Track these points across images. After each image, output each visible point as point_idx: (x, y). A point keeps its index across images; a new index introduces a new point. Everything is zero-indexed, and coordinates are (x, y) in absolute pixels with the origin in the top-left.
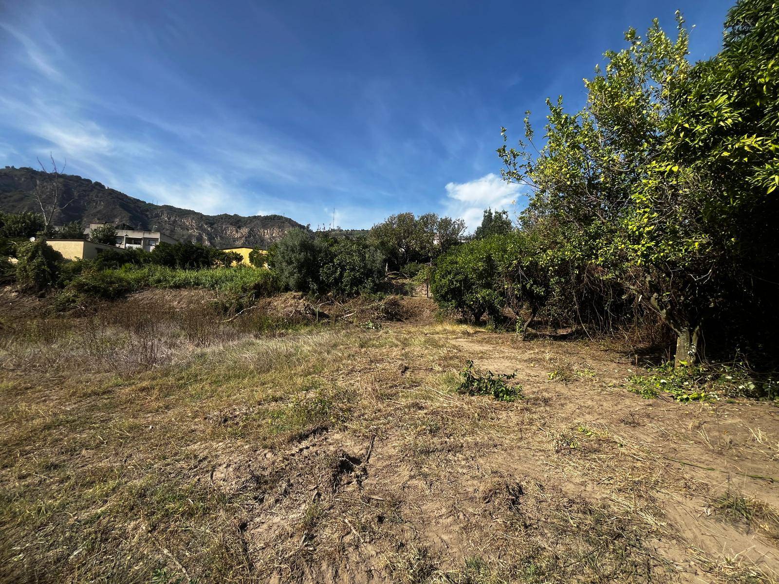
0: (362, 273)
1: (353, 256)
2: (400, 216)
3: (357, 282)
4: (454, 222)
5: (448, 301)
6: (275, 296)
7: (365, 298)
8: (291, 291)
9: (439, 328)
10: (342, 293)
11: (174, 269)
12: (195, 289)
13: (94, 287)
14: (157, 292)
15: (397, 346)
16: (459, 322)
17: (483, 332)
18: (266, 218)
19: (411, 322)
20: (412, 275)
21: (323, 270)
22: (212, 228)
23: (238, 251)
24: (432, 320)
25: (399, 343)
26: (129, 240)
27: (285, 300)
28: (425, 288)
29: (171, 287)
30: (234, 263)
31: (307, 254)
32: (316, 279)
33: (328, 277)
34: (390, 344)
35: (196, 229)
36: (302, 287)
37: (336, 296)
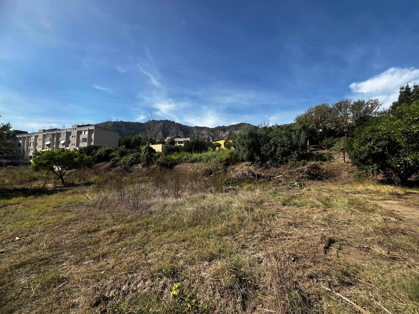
0: (289, 148)
1: (283, 137)
2: (317, 107)
3: (286, 154)
4: (367, 103)
5: (369, 164)
6: (237, 165)
7: (292, 164)
8: (245, 161)
9: (360, 187)
10: (276, 162)
11: (192, 153)
12: (200, 162)
13: (163, 163)
14: (185, 164)
15: (318, 207)
16: (382, 182)
17: (415, 193)
18: (237, 125)
19: (330, 181)
20: (329, 147)
21: (263, 148)
22: (213, 133)
23: (219, 142)
24: (350, 180)
25: (320, 204)
26: (180, 142)
27: (242, 167)
28: (341, 156)
29: (190, 162)
30: (217, 148)
31: (253, 139)
32: (259, 153)
33: (266, 152)
34: (311, 204)
35: (207, 135)
36: (251, 159)
37: (272, 164)
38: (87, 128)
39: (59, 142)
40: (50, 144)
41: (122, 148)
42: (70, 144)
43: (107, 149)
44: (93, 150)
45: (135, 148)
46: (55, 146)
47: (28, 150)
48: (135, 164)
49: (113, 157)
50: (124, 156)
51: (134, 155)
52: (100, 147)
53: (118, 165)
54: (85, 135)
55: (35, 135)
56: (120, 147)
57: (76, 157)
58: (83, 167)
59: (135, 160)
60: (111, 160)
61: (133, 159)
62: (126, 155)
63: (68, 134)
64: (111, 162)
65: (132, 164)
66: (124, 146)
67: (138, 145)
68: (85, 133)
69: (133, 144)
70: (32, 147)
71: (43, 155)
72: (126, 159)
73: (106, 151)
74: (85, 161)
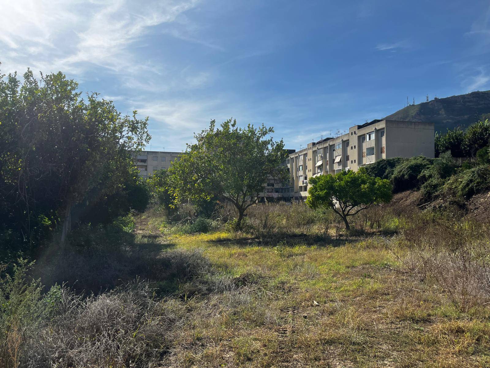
38: (372, 128)
39: (334, 160)
40: (322, 165)
41: (443, 158)
42: (348, 162)
43: (412, 163)
44: (386, 168)
45: (475, 155)
46: (328, 167)
47: (298, 177)
48: (478, 192)
49: (424, 179)
50: (450, 176)
51: (473, 172)
52: (399, 161)
53: (437, 197)
54: (370, 142)
55: (303, 153)
56: (440, 156)
57: (364, 182)
58: (375, 200)
59: (478, 183)
60: (423, 186)
61: (471, 181)
62: (455, 173)
63: (346, 143)
64: (422, 190)
65: (470, 193)
66: (449, 152)
67: (481, 146)
68: (370, 139)
69: (468, 146)
70: (301, 173)
71: (320, 183)
72: (456, 180)
73: (411, 168)
74: (378, 189)
